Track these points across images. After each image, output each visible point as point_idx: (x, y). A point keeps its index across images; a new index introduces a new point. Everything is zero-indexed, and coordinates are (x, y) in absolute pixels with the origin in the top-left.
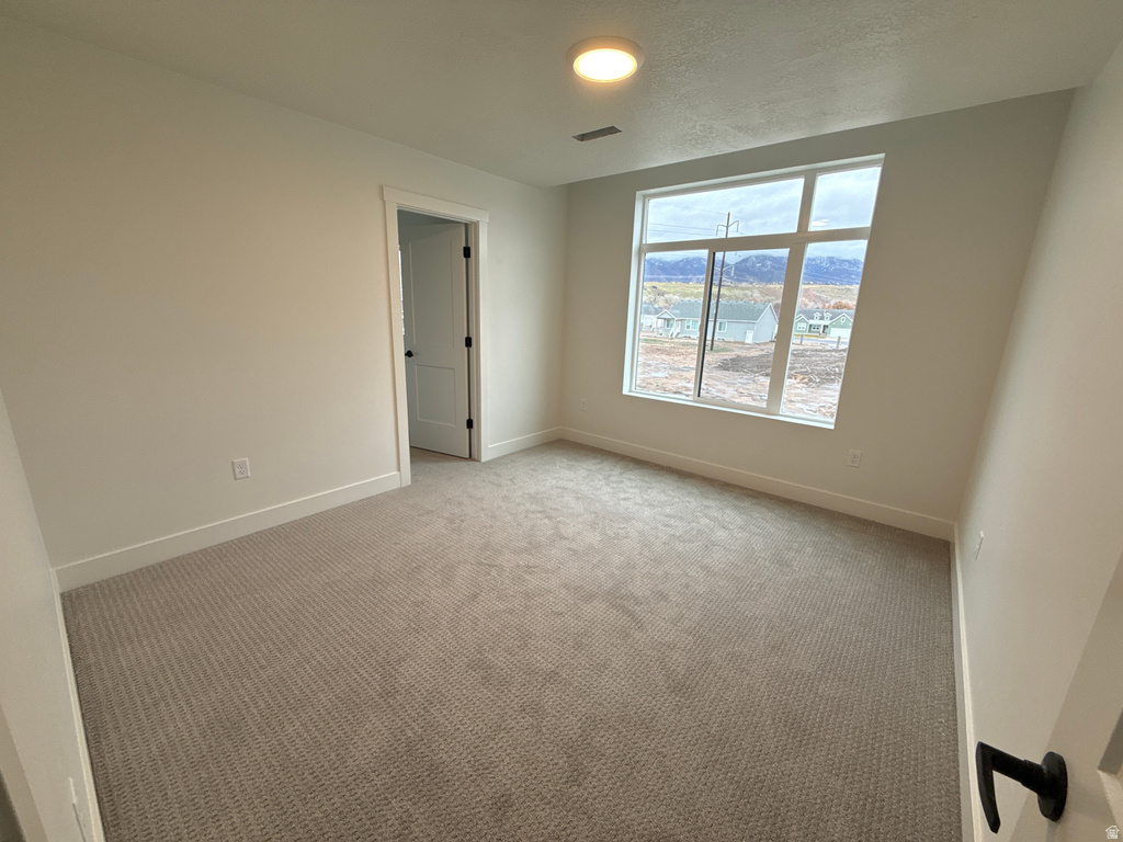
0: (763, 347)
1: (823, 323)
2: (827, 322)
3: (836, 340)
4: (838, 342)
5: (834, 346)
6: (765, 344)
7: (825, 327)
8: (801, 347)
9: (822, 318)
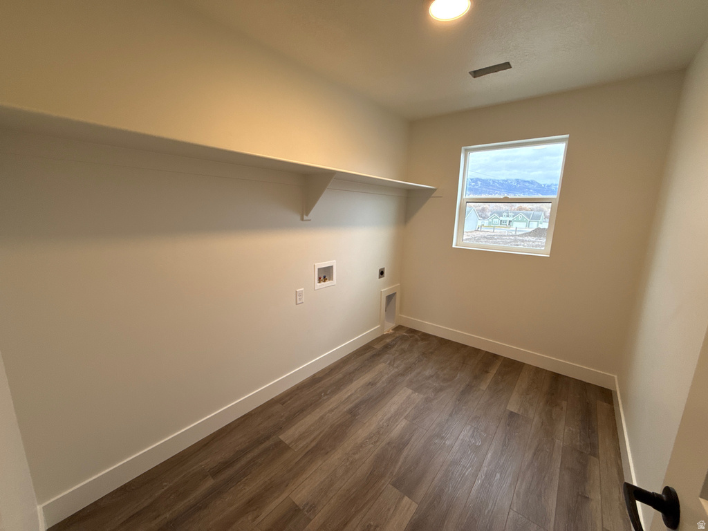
0: (469, 234)
1: (508, 219)
2: (511, 219)
3: (514, 229)
4: (516, 231)
5: (514, 233)
6: (471, 232)
7: (510, 221)
8: (493, 234)
9: (508, 216)
